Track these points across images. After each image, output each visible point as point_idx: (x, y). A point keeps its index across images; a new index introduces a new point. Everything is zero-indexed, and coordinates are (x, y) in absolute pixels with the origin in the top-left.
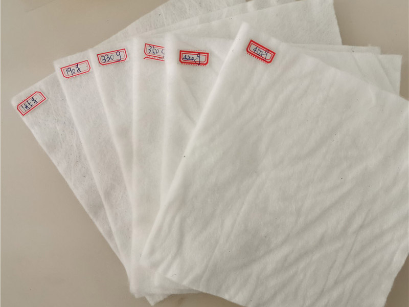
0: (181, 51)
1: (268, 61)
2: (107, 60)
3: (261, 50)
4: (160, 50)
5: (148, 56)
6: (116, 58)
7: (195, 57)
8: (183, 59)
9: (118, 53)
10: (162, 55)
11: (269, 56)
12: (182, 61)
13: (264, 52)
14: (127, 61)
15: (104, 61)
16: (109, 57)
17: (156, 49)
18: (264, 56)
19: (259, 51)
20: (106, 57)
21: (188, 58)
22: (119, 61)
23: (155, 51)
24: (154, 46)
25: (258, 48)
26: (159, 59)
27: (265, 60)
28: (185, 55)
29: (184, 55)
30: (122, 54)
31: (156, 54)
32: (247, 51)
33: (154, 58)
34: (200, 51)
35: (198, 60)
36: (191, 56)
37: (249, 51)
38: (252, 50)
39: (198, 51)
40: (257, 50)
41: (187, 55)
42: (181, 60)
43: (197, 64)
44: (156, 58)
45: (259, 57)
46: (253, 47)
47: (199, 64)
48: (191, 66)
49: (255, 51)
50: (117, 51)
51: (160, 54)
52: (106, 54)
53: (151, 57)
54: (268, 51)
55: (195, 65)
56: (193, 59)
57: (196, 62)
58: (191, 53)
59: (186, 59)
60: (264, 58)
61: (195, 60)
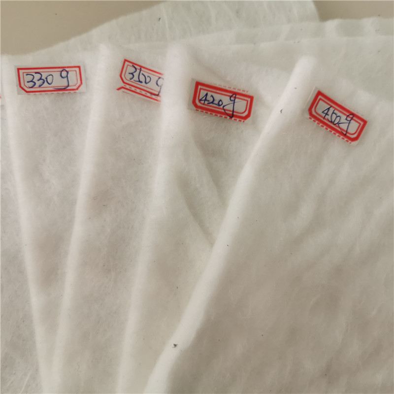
0: (198, 84)
1: (353, 136)
2: (38, 83)
3: (339, 114)
4: (154, 78)
5: (128, 87)
6: (59, 82)
7: (226, 100)
8: (200, 100)
9: (64, 74)
10: (157, 89)
11: (353, 127)
12: (199, 104)
13: (343, 117)
14: (80, 93)
15: (31, 84)
16: (43, 77)
17: (146, 75)
18: (344, 126)
19: (334, 116)
20: (37, 76)
21: (211, 99)
22: (64, 89)
23: (142, 78)
24: (141, 67)
25: (332, 110)
26: (149, 95)
27: (345, 135)
28: (205, 92)
29: (203, 93)
30: (73, 76)
31: (144, 84)
32: (311, 114)
33: (138, 91)
34: (236, 91)
35: (230, 107)
36: (218, 97)
37: (314, 113)
38: (320, 112)
39: (232, 89)
40: (330, 112)
41: (210, 94)
42: (197, 101)
43: (228, 115)
44: (143, 93)
45: (333, 127)
46: (322, 106)
47: (232, 116)
49: (327, 114)
50: (63, 69)
51: (152, 86)
52: (38, 70)
53: (133, 89)
54: (352, 115)
55: (224, 116)
56: (221, 103)
57: (226, 112)
58: (218, 91)
59: (206, 102)
60: (344, 131)
61: (224, 107)
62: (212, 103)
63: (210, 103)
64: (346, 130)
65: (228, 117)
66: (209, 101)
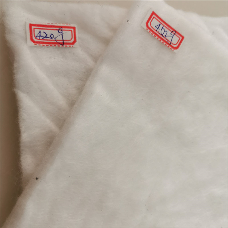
0: (31, 25)
1: (175, 46)
3: (166, 29)
7: (55, 33)
8: (36, 37)
11: (175, 40)
12: (35, 40)
13: (169, 32)
18: (169, 38)
19: (163, 31)
21: (44, 35)
25: (161, 26)
27: (170, 45)
28: (39, 30)
29: (37, 32)
32: (147, 26)
35: (59, 38)
36: (49, 32)
37: (149, 26)
38: (154, 27)
41: (42, 31)
42: (34, 38)
43: (60, 44)
46: (155, 23)
47: (63, 44)
48: (51, 48)
49: (158, 28)
54: (175, 32)
55: (57, 45)
56: (52, 36)
57: (58, 42)
58: (48, 28)
59: (41, 38)
60: (169, 41)
61: (55, 38)
62: (46, 37)
63: (44, 38)
64: (170, 41)
65: (61, 46)
66: (43, 36)
